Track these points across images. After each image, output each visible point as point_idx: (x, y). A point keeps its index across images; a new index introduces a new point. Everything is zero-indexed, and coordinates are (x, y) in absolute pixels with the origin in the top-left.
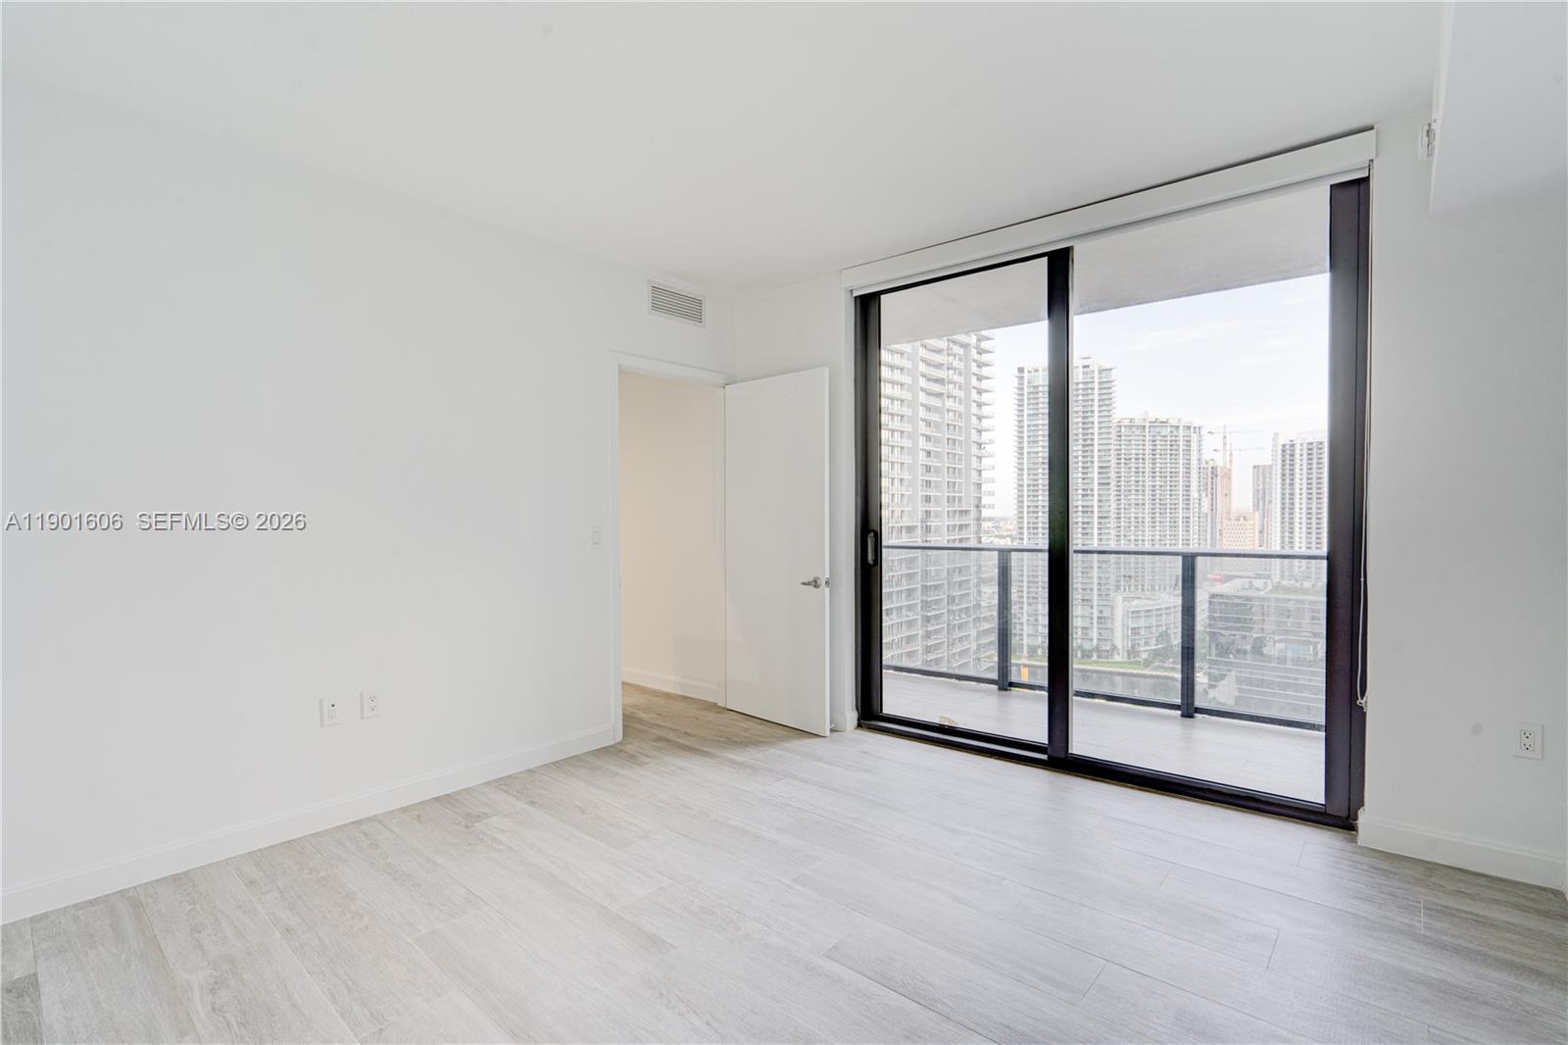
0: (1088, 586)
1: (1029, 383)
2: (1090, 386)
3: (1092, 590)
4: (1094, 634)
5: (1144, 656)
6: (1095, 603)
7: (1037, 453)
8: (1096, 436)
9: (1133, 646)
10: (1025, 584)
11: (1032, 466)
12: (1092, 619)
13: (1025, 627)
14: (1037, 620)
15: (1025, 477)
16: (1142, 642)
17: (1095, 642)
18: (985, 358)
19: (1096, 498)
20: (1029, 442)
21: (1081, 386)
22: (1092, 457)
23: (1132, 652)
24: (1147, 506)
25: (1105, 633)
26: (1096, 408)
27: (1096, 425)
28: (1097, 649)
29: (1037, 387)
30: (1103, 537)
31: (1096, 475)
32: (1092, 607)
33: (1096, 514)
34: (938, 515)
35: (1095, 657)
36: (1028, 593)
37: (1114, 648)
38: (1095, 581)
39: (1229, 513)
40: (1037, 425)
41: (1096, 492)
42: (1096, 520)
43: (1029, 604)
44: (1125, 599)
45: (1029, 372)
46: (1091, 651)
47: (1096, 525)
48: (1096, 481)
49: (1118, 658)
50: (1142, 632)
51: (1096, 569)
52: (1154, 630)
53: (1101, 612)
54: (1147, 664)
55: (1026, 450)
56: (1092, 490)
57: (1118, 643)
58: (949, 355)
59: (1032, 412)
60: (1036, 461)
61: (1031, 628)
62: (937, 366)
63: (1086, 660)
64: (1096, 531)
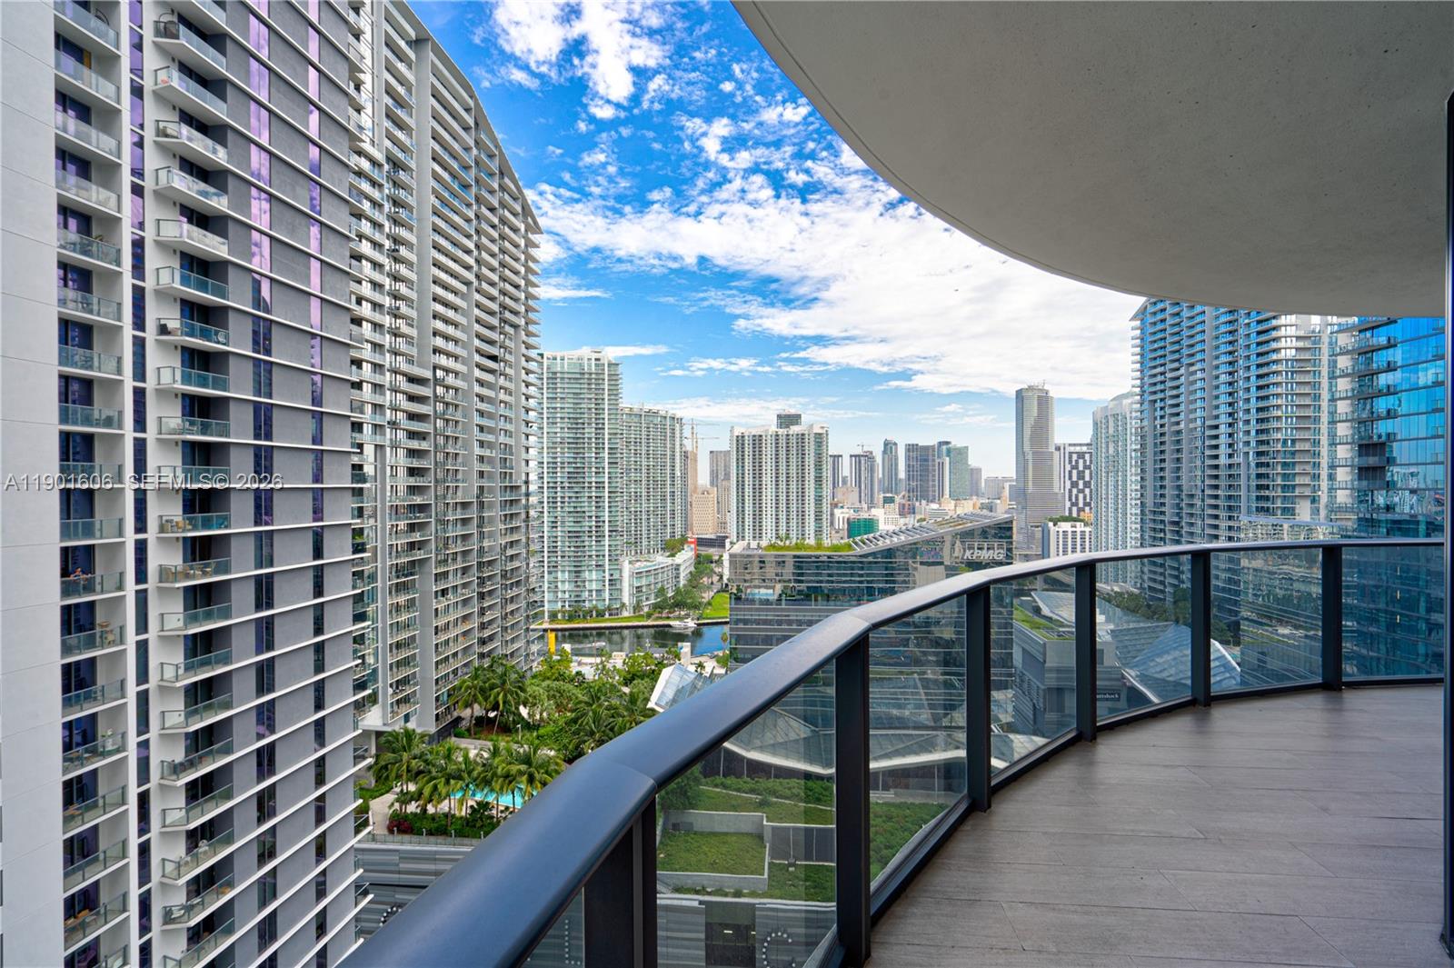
0: (601, 553)
1: (548, 368)
2: (601, 376)
3: (604, 556)
4: (607, 595)
5: (646, 609)
6: (607, 567)
7: (556, 433)
8: (606, 422)
9: (638, 602)
10: (546, 554)
11: (551, 445)
12: (604, 581)
13: (546, 594)
14: (556, 587)
15: (545, 455)
16: (644, 598)
17: (607, 602)
18: (531, 341)
19: (607, 475)
20: (548, 423)
21: (593, 376)
22: (604, 439)
23: (637, 607)
24: (643, 483)
25: (615, 594)
26: (606, 397)
27: (606, 411)
28: (609, 609)
29: (555, 373)
30: (613, 509)
31: (606, 456)
32: (604, 572)
33: (607, 490)
35: (607, 616)
36: (549, 562)
37: (623, 605)
38: (607, 548)
39: (696, 488)
40: (556, 408)
41: (607, 471)
42: (607, 495)
43: (550, 573)
44: (630, 562)
45: (548, 359)
46: (604, 611)
47: (607, 500)
48: (607, 460)
49: (625, 614)
50: (644, 590)
51: (607, 538)
52: (652, 587)
53: (612, 575)
54: (649, 616)
55: (545, 430)
56: (603, 468)
57: (626, 599)
58: (501, 333)
59: (551, 396)
60: (555, 440)
61: (552, 594)
62: (491, 342)
63: (600, 618)
64: (607, 504)
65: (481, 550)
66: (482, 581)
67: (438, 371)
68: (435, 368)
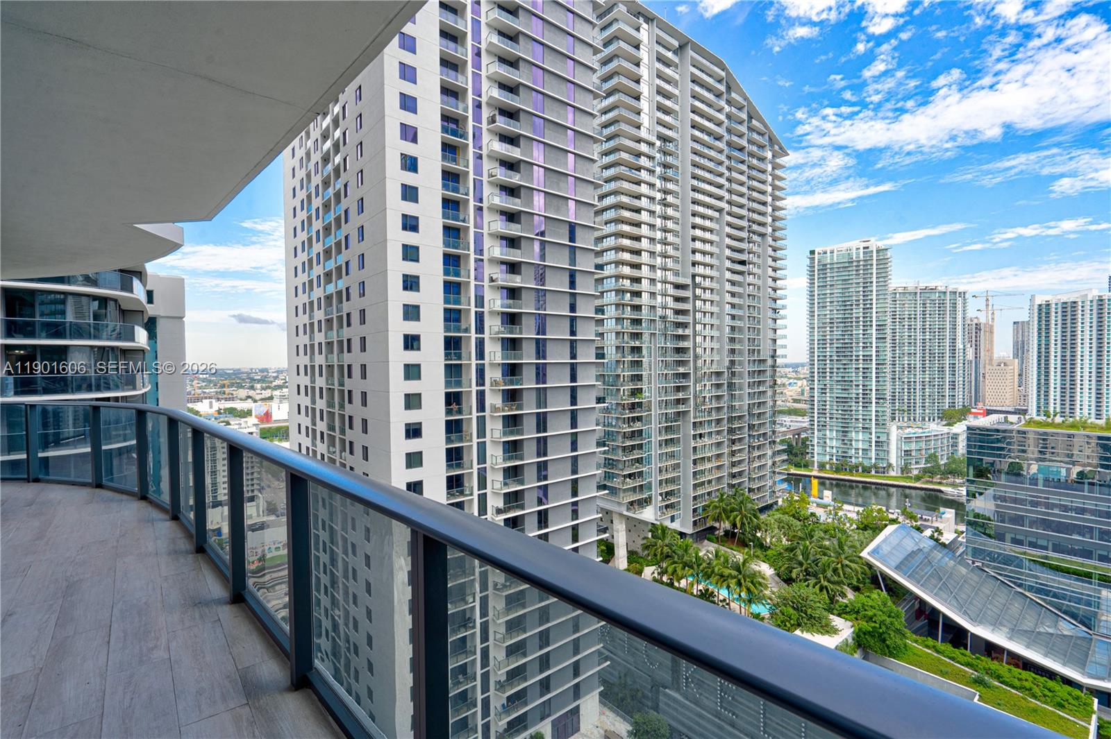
0: (868, 417)
1: (819, 262)
2: (869, 262)
3: (871, 420)
4: (873, 455)
5: (916, 472)
6: (874, 430)
7: (826, 315)
8: (874, 301)
9: (906, 465)
10: (816, 415)
11: (821, 325)
12: (870, 442)
13: (816, 448)
14: (825, 442)
15: (816, 333)
16: (914, 462)
17: (873, 461)
18: (779, 244)
19: (874, 349)
20: (818, 308)
21: (861, 263)
22: (871, 317)
23: (905, 469)
24: (918, 355)
25: (882, 455)
26: (874, 280)
27: (874, 293)
28: (875, 466)
29: (826, 265)
30: (880, 379)
31: (874, 332)
32: (871, 434)
33: (874, 362)
34: (741, 363)
35: (873, 472)
36: (818, 422)
37: (890, 465)
38: (874, 413)
39: (991, 360)
40: (826, 294)
41: (874, 345)
42: (874, 366)
43: (819, 430)
44: (899, 428)
45: (819, 254)
46: (870, 468)
47: (874, 371)
48: (874, 336)
49: (892, 474)
50: (913, 453)
51: (874, 404)
52: (924, 452)
53: (879, 437)
54: (918, 479)
55: (816, 314)
56: (871, 343)
57: (893, 460)
58: (749, 242)
59: (821, 284)
60: (824, 321)
61: (821, 448)
62: (740, 251)
63: (866, 474)
64: (874, 375)
65: (732, 408)
66: (731, 431)
67: (697, 278)
68: (694, 276)
